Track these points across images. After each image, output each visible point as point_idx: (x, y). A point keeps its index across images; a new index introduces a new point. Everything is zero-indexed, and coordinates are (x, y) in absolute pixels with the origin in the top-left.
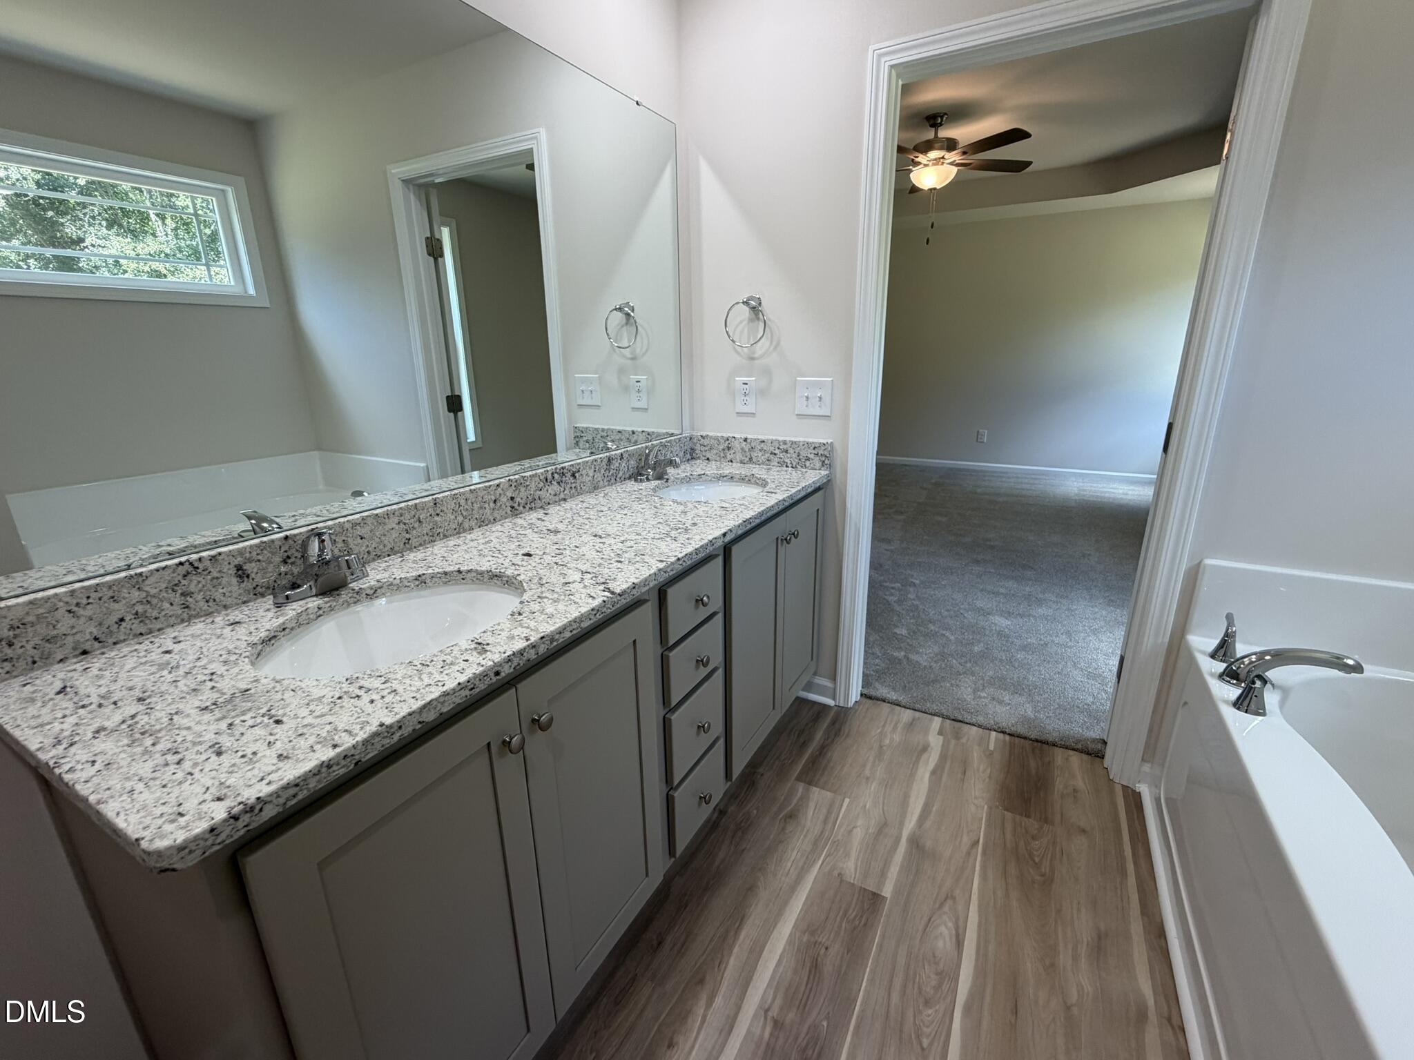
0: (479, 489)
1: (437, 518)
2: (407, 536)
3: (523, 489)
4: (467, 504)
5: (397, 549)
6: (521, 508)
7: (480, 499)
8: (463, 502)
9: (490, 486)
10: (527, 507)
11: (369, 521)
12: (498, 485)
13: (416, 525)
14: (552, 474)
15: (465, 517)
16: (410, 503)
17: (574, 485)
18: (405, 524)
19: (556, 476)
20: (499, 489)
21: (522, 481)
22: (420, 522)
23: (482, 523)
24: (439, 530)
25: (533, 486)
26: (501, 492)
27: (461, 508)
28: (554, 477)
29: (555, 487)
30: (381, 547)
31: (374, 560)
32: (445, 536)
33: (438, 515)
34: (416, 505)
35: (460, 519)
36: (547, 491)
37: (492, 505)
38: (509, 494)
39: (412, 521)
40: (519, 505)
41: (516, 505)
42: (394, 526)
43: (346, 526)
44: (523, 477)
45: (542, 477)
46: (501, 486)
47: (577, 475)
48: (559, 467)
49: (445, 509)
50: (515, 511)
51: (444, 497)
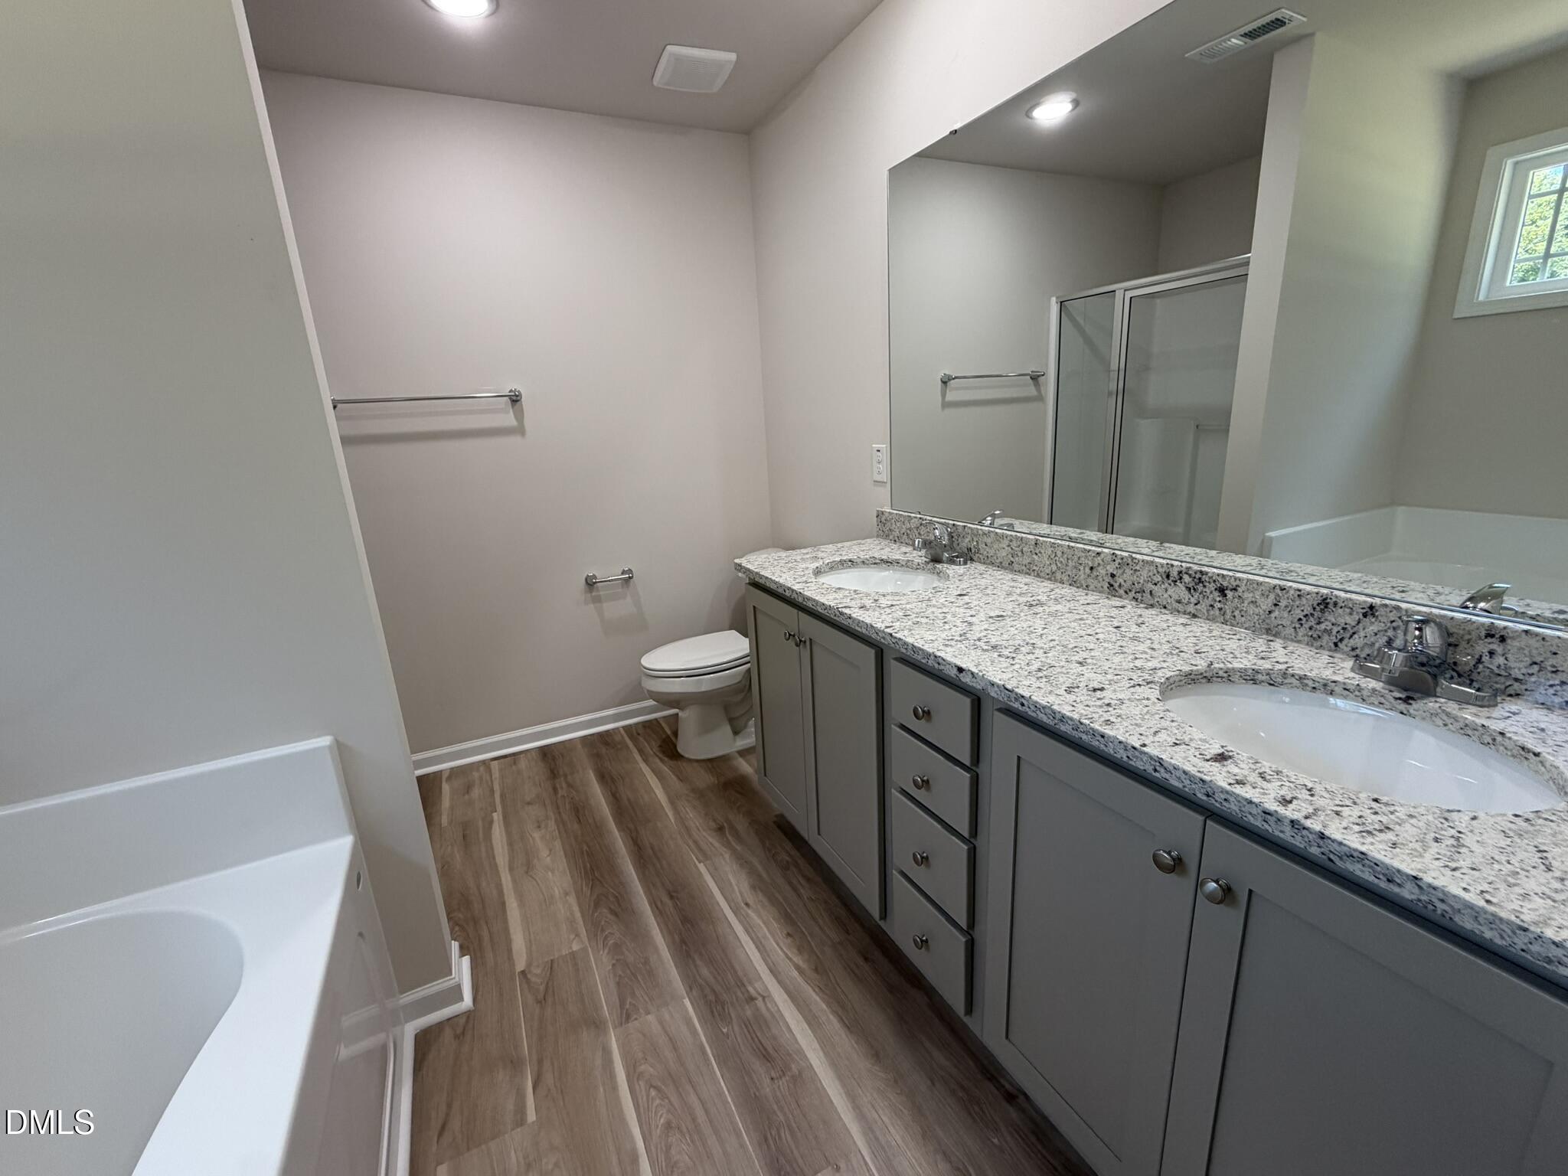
0: (1078, 548)
1: (1034, 556)
2: (1012, 559)
3: (1129, 572)
4: (1062, 557)
5: (1003, 564)
6: (1121, 592)
7: (1076, 559)
8: (1059, 554)
9: (1089, 551)
10: (1132, 594)
11: (992, 535)
12: (1099, 554)
13: (1020, 554)
14: (1180, 572)
15: (1059, 568)
16: (1018, 534)
17: (1218, 605)
18: (1012, 549)
19: (1186, 578)
20: (1099, 558)
21: (1130, 561)
22: (1022, 553)
23: (1074, 583)
24: (1035, 568)
25: (1144, 574)
26: (1101, 562)
27: (1057, 558)
28: (1181, 578)
29: (1180, 591)
30: (995, 558)
31: (989, 564)
32: (1038, 576)
33: (1036, 554)
34: (1022, 538)
35: (1054, 568)
36: (1166, 590)
37: (1088, 571)
38: (1111, 569)
39: (1017, 549)
40: (1120, 586)
41: (1116, 585)
42: (1004, 546)
43: (980, 532)
44: (1133, 559)
45: (1160, 570)
46: (1102, 555)
47: (1230, 594)
48: (1196, 568)
49: (1043, 551)
50: (1112, 590)
51: (1044, 541)
